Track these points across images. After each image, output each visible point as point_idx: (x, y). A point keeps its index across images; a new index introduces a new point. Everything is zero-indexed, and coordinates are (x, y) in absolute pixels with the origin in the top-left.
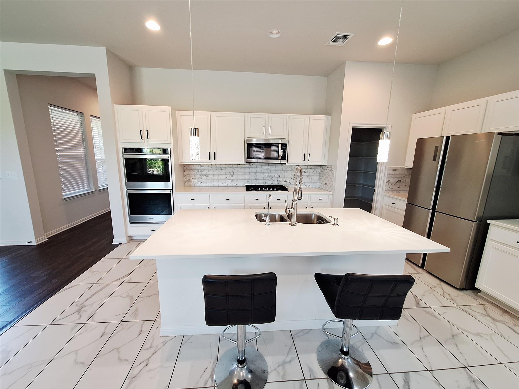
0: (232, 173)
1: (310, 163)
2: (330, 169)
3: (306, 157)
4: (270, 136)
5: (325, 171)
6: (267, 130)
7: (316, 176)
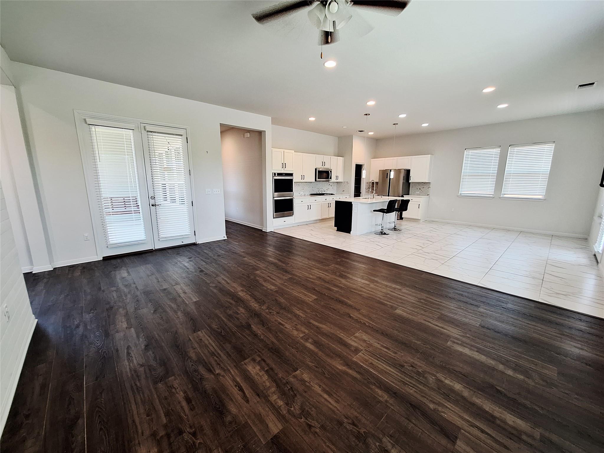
1: (338, 181)
2: (346, 183)
3: (337, 177)
4: (324, 167)
5: (342, 185)
6: (324, 164)
7: (335, 188)
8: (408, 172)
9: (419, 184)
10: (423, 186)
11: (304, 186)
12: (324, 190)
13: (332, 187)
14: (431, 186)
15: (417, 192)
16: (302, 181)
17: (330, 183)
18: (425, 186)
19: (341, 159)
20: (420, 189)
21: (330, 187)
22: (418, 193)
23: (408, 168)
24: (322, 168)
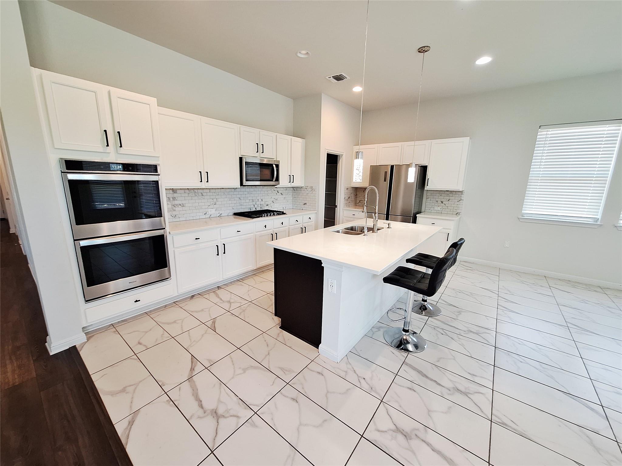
0: (215, 200)
1: (294, 185)
2: (310, 190)
3: (291, 178)
4: (262, 155)
5: (302, 192)
6: (260, 148)
7: (290, 197)
8: (423, 170)
9: (442, 192)
10: (448, 198)
11: (217, 197)
12: (267, 203)
13: (283, 196)
14: (464, 197)
15: (436, 208)
16: (204, 185)
17: (278, 189)
18: (453, 198)
19: (298, 143)
20: (442, 202)
21: (279, 196)
22: (439, 208)
23: (424, 163)
24: (255, 158)
